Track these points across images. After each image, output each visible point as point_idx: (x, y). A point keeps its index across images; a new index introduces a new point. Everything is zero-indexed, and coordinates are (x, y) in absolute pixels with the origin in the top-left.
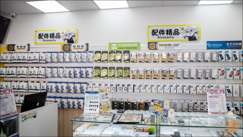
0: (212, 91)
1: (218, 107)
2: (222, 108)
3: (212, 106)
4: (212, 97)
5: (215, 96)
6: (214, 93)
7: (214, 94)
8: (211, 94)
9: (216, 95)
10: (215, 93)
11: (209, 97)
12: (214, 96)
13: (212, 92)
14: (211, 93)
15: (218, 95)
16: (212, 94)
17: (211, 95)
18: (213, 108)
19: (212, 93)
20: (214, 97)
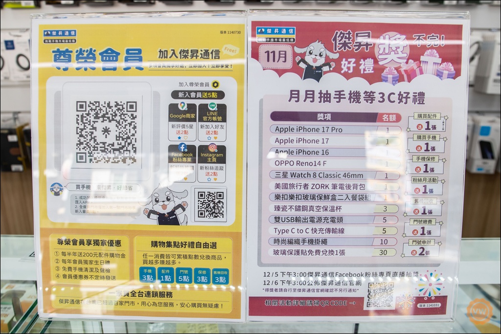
0: (317, 47)
1: (367, 242)
2: (408, 250)
3: (294, 230)
4: (311, 116)
5: (346, 107)
6: (338, 70)
7: (331, 82)
8: (294, 81)
9: (355, 97)
10: (347, 65)
11: (277, 116)
12: (333, 107)
13: (316, 53)
14: (295, 69)
15: (378, 88)
16: (310, 84)
17: (294, 95)
18: (307, 247)
19: (314, 73)
20: (337, 117)
